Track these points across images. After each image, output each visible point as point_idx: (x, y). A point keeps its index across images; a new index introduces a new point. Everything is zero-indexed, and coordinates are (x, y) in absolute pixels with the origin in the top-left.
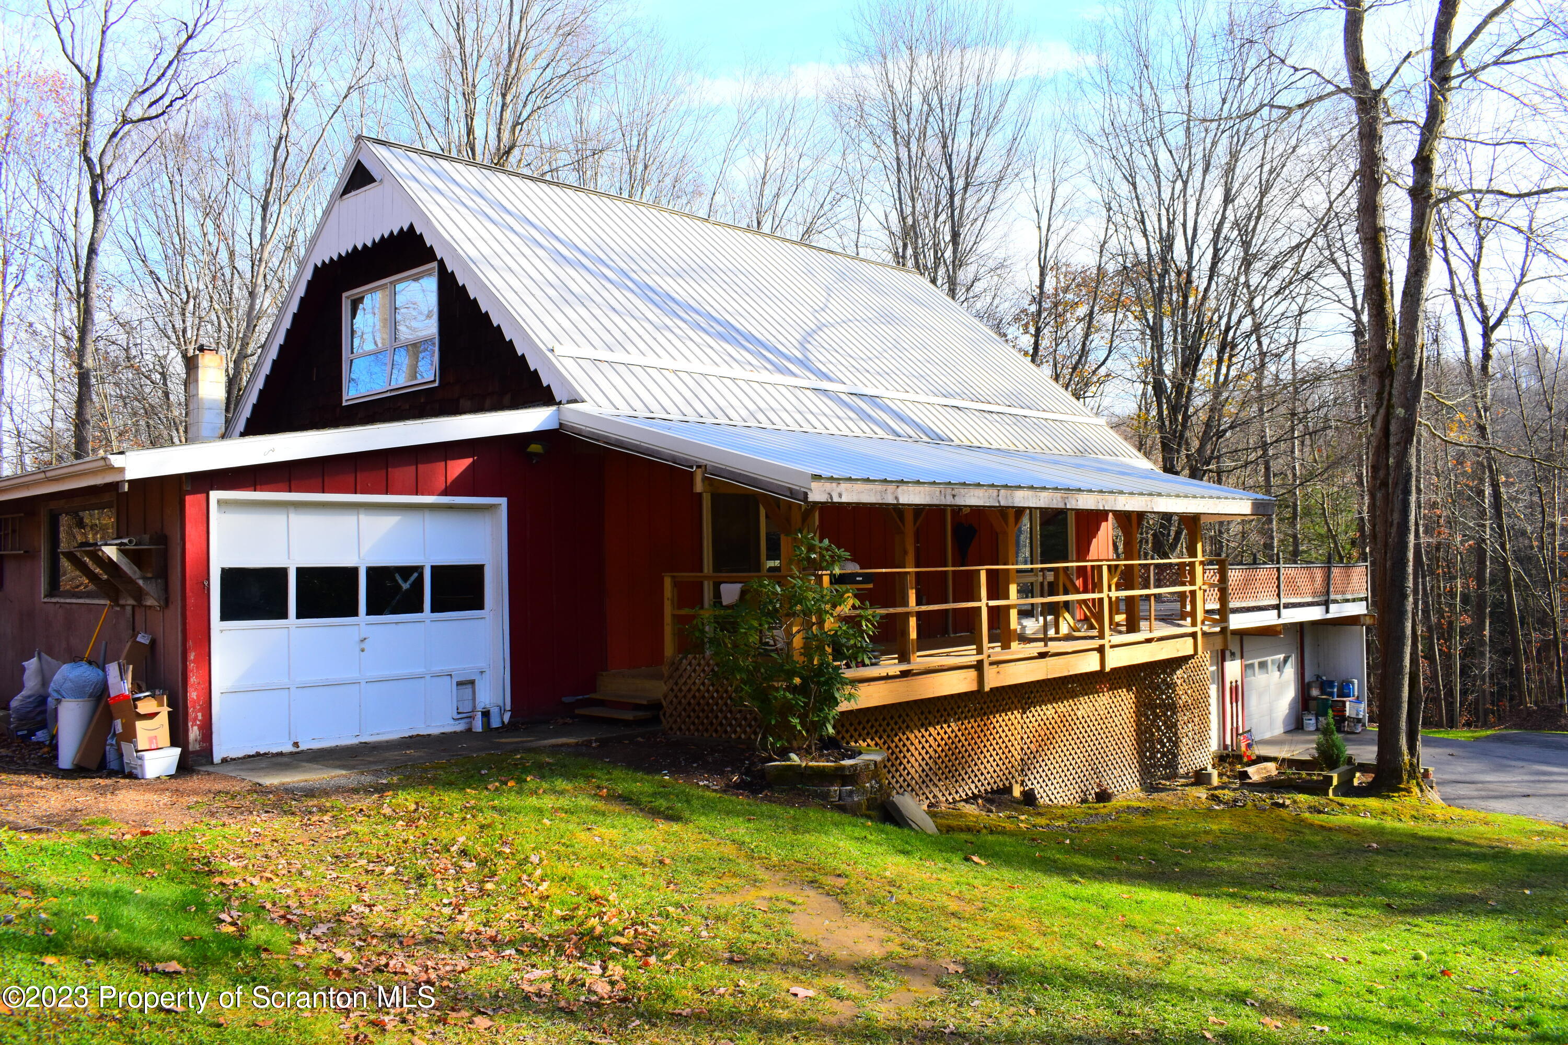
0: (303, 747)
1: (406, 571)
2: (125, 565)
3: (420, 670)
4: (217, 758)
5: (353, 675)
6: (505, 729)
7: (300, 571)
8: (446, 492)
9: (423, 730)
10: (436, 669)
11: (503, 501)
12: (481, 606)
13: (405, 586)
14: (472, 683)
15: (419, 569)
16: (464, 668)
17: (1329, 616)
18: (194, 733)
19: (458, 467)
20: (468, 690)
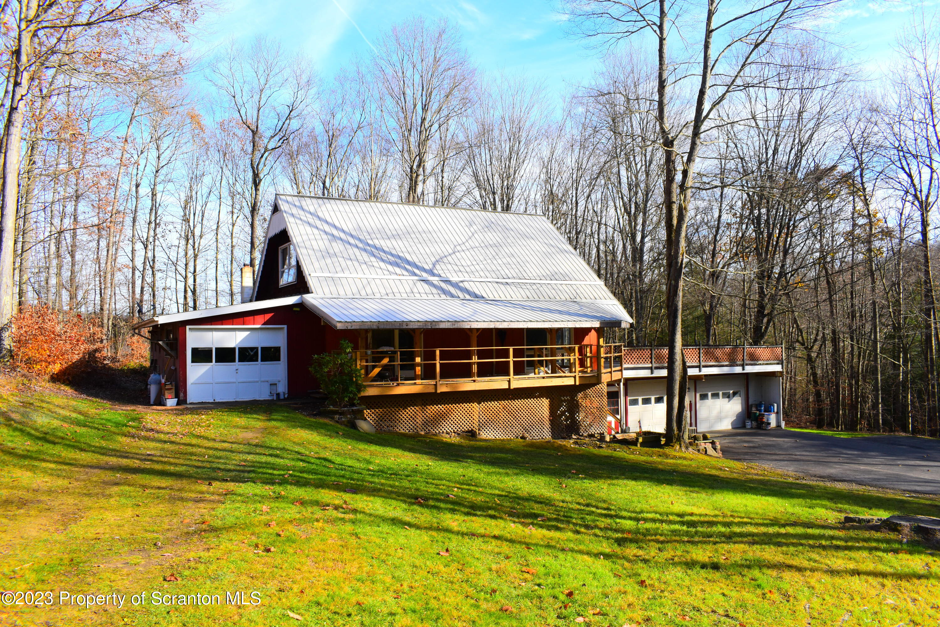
0: (217, 401)
1: (252, 349)
2: (165, 346)
3: (257, 380)
4: (188, 402)
5: (234, 380)
6: (285, 399)
7: (216, 349)
8: (263, 324)
9: (258, 398)
10: (263, 379)
11: (285, 326)
12: (279, 360)
13: (252, 353)
14: (276, 384)
15: (257, 348)
16: (273, 379)
17: (744, 372)
18: (182, 395)
19: (268, 316)
20: (274, 387)
